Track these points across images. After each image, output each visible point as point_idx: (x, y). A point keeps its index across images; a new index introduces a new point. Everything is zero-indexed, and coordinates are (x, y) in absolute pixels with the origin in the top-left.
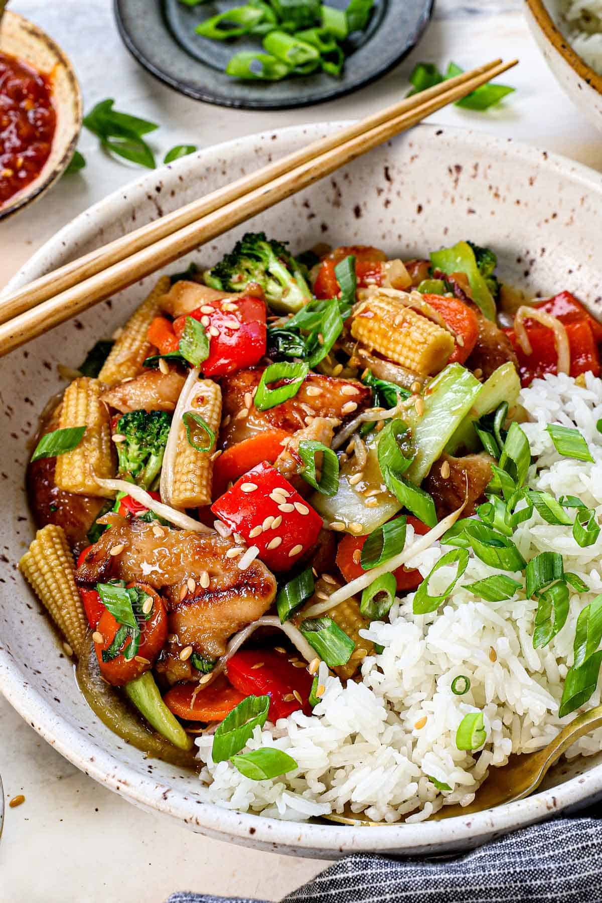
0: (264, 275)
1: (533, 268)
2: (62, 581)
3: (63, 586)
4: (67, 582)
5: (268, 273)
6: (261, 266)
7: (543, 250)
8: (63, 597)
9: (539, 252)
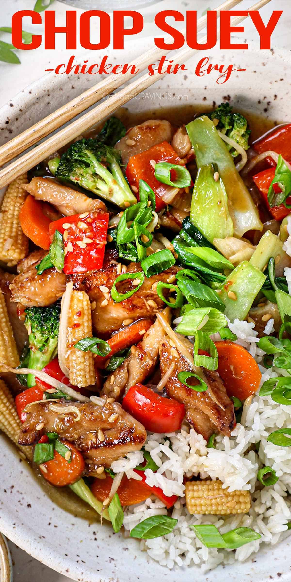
0: (93, 178)
1: (270, 107)
2: (10, 419)
3: (12, 422)
4: (14, 419)
5: (95, 175)
6: (90, 170)
7: (276, 96)
8: (13, 428)
9: (273, 98)
